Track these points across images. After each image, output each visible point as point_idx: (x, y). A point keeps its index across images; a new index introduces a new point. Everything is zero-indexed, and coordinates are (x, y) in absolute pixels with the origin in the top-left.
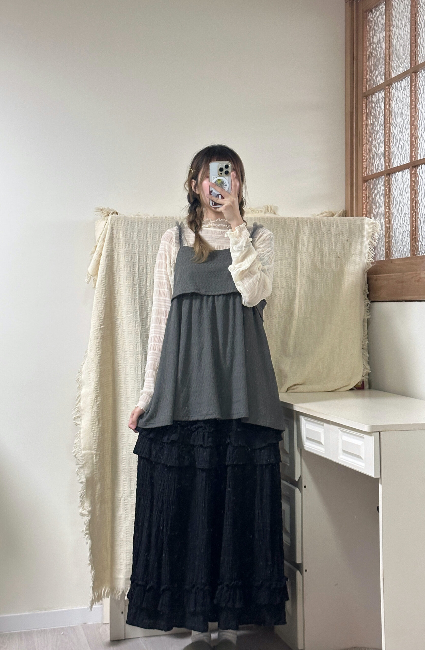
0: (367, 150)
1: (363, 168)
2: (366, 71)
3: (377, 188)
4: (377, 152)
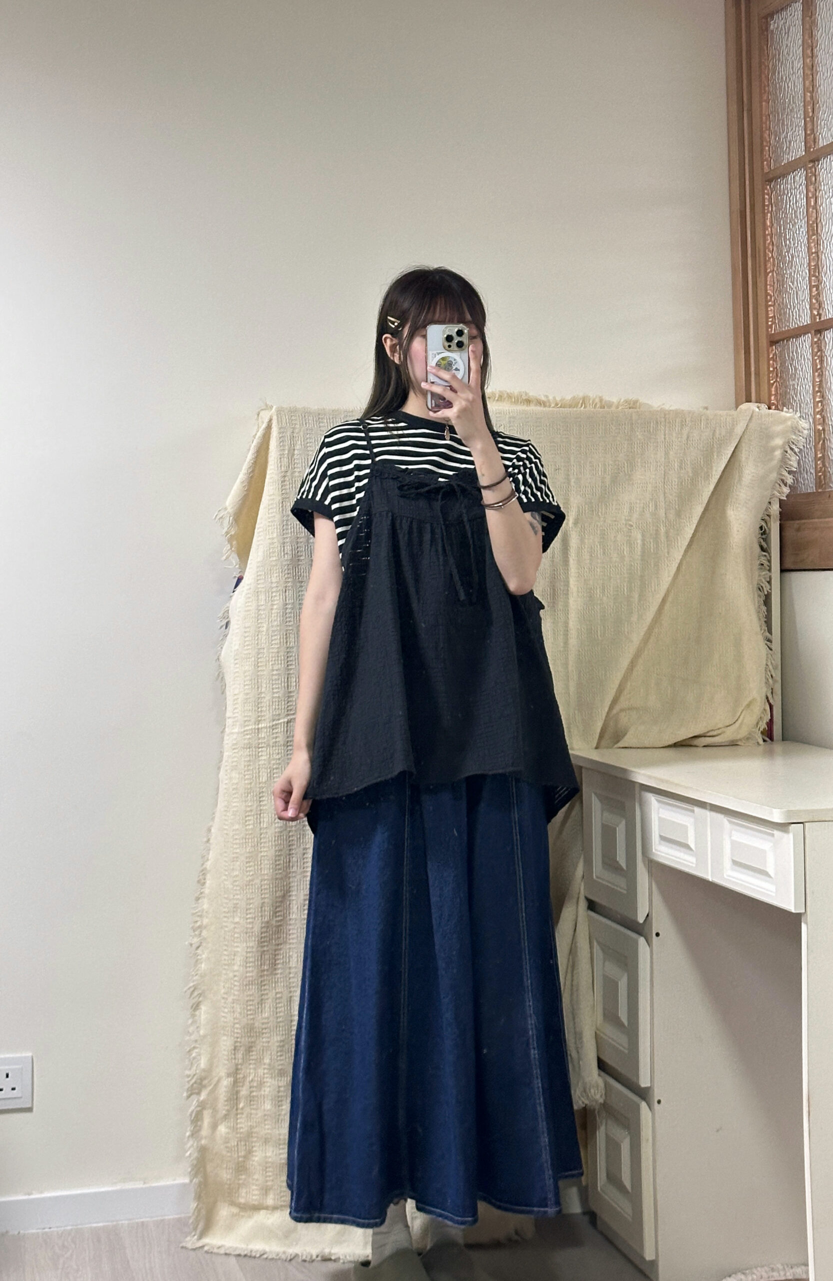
0: (776, 285)
1: (767, 317)
2: (767, 132)
3: (797, 357)
4: (796, 288)
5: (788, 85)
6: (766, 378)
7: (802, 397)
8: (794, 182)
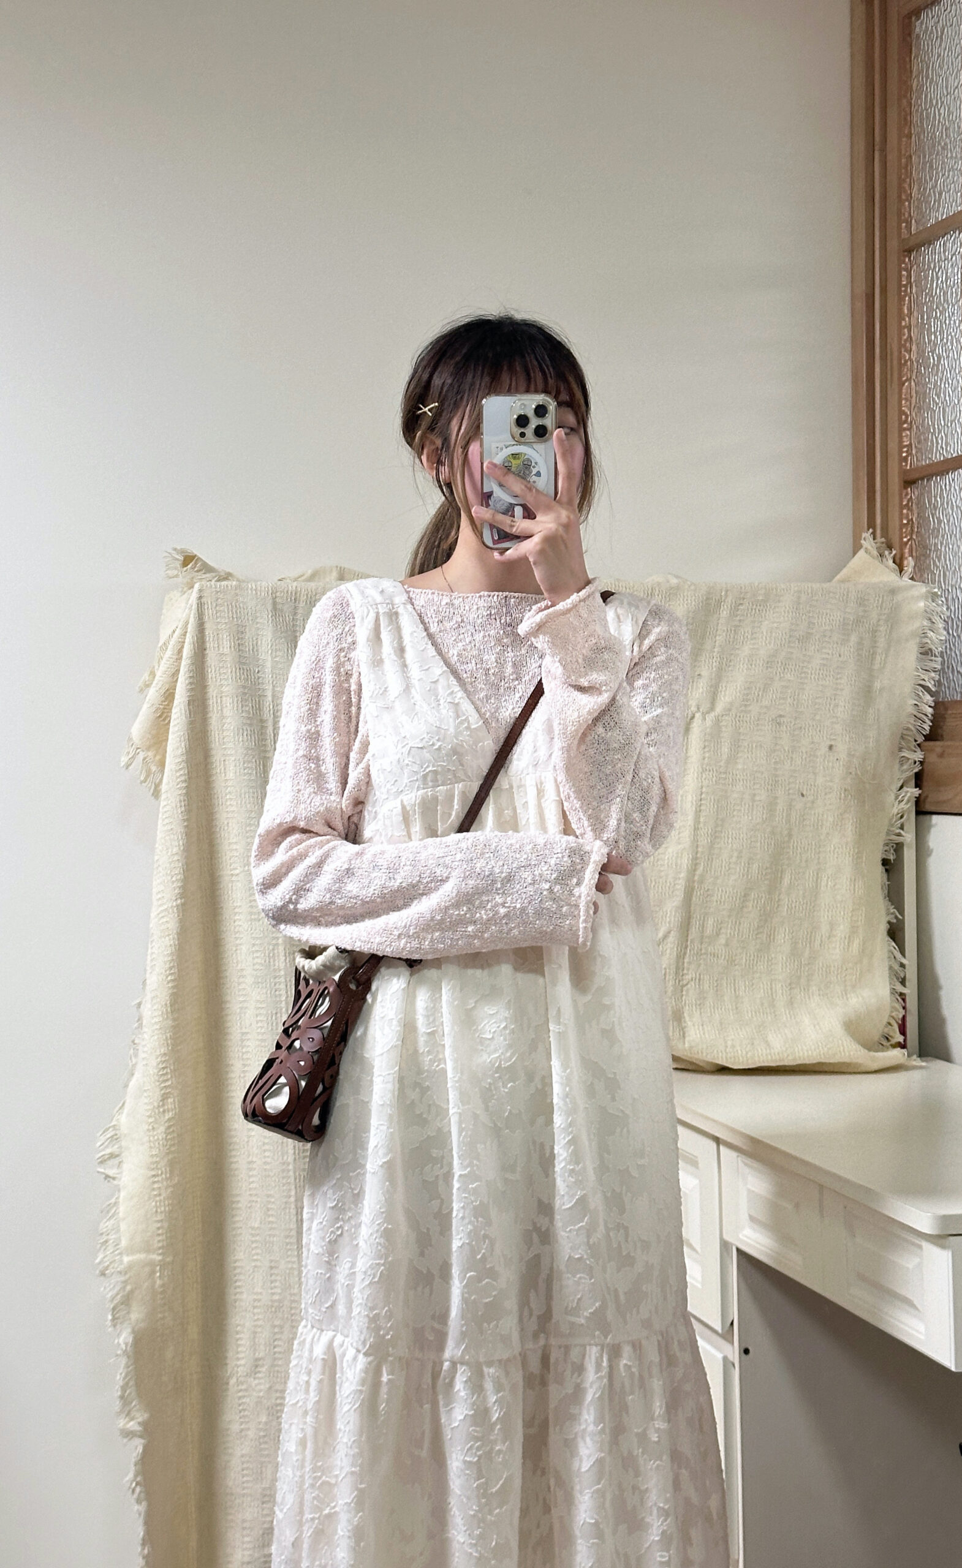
0: (914, 398)
1: (901, 447)
2: (908, 180)
3: (942, 504)
4: (942, 403)
5: (939, 111)
6: (897, 532)
7: (948, 562)
8: (944, 252)
